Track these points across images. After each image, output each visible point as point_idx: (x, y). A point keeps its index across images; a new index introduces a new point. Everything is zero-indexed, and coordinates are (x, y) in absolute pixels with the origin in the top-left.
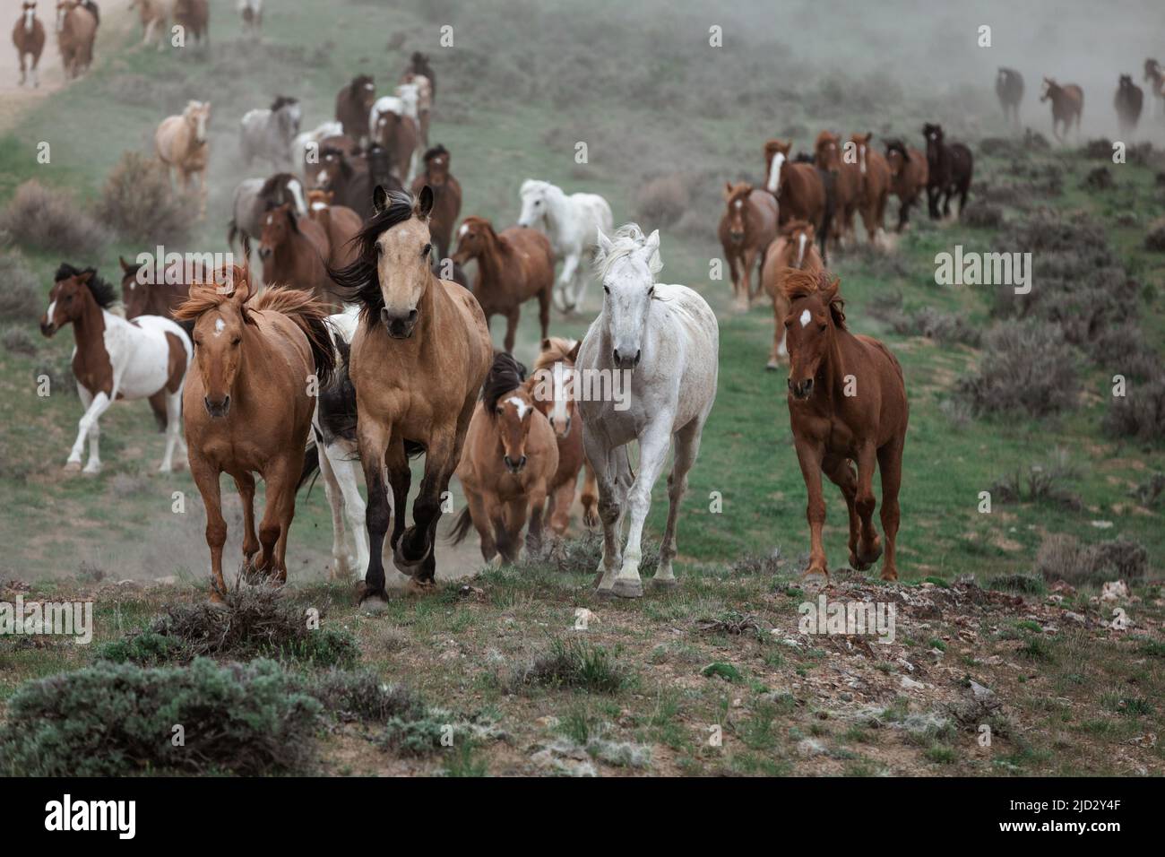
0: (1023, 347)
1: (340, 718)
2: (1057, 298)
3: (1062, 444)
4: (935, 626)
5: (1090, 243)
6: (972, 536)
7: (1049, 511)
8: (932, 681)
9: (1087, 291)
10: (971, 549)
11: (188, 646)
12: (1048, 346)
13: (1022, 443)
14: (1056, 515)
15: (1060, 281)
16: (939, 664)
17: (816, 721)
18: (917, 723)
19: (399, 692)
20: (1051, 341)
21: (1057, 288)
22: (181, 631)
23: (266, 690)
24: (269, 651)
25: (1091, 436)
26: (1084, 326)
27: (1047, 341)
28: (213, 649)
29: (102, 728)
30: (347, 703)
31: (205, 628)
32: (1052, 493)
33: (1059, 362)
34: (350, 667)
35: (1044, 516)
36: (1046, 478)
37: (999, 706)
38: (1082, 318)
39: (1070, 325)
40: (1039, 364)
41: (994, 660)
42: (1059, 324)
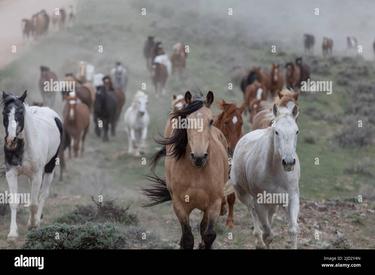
1: (133, 242)
2: (366, 108)
3: (368, 156)
4: (326, 214)
6: (338, 185)
7: (363, 177)
8: (325, 231)
10: (338, 189)
11: (84, 218)
13: (355, 155)
14: (365, 178)
15: (367, 103)
16: (327, 226)
17: (287, 244)
18: (320, 245)
19: (152, 234)
21: (366, 105)
22: (82, 213)
23: (109, 233)
24: (110, 220)
28: (92, 219)
29: (56, 244)
30: (135, 237)
31: (90, 212)
32: (364, 171)
33: (367, 129)
34: (136, 225)
35: (361, 178)
36: (362, 167)
37: (346, 240)
39: (370, 117)
41: (345, 224)
42: (367, 117)
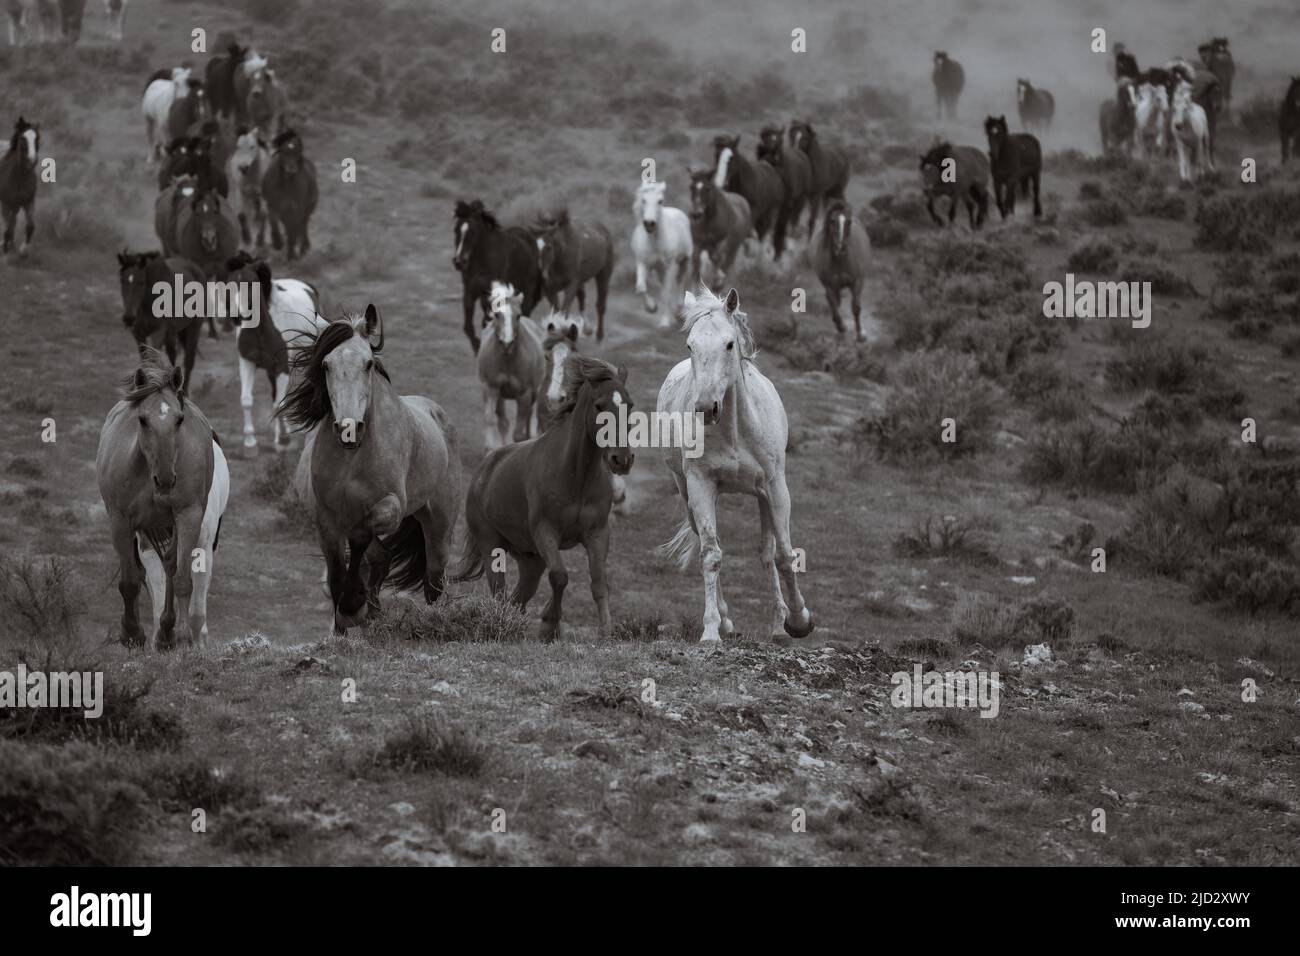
0: (933, 381)
1: (165, 808)
2: (970, 325)
3: (978, 490)
4: (836, 697)
5: (1008, 263)
6: (877, 595)
7: (963, 566)
8: (833, 758)
9: (1005, 318)
10: (876, 609)
12: (960, 380)
13: (933, 489)
14: (972, 570)
15: (974, 307)
16: (841, 739)
17: (703, 805)
18: (818, 805)
19: (232, 777)
20: (965, 375)
21: (970, 314)
23: (82, 777)
24: (86, 730)
25: (1010, 481)
26: (1002, 357)
27: (959, 374)
28: (22, 729)
30: (173, 791)
32: (967, 545)
33: (974, 398)
34: (177, 748)
35: (958, 571)
36: (959, 529)
37: (908, 786)
38: (999, 348)
39: (985, 356)
40: (951, 400)
41: (902, 734)
42: (973, 356)
